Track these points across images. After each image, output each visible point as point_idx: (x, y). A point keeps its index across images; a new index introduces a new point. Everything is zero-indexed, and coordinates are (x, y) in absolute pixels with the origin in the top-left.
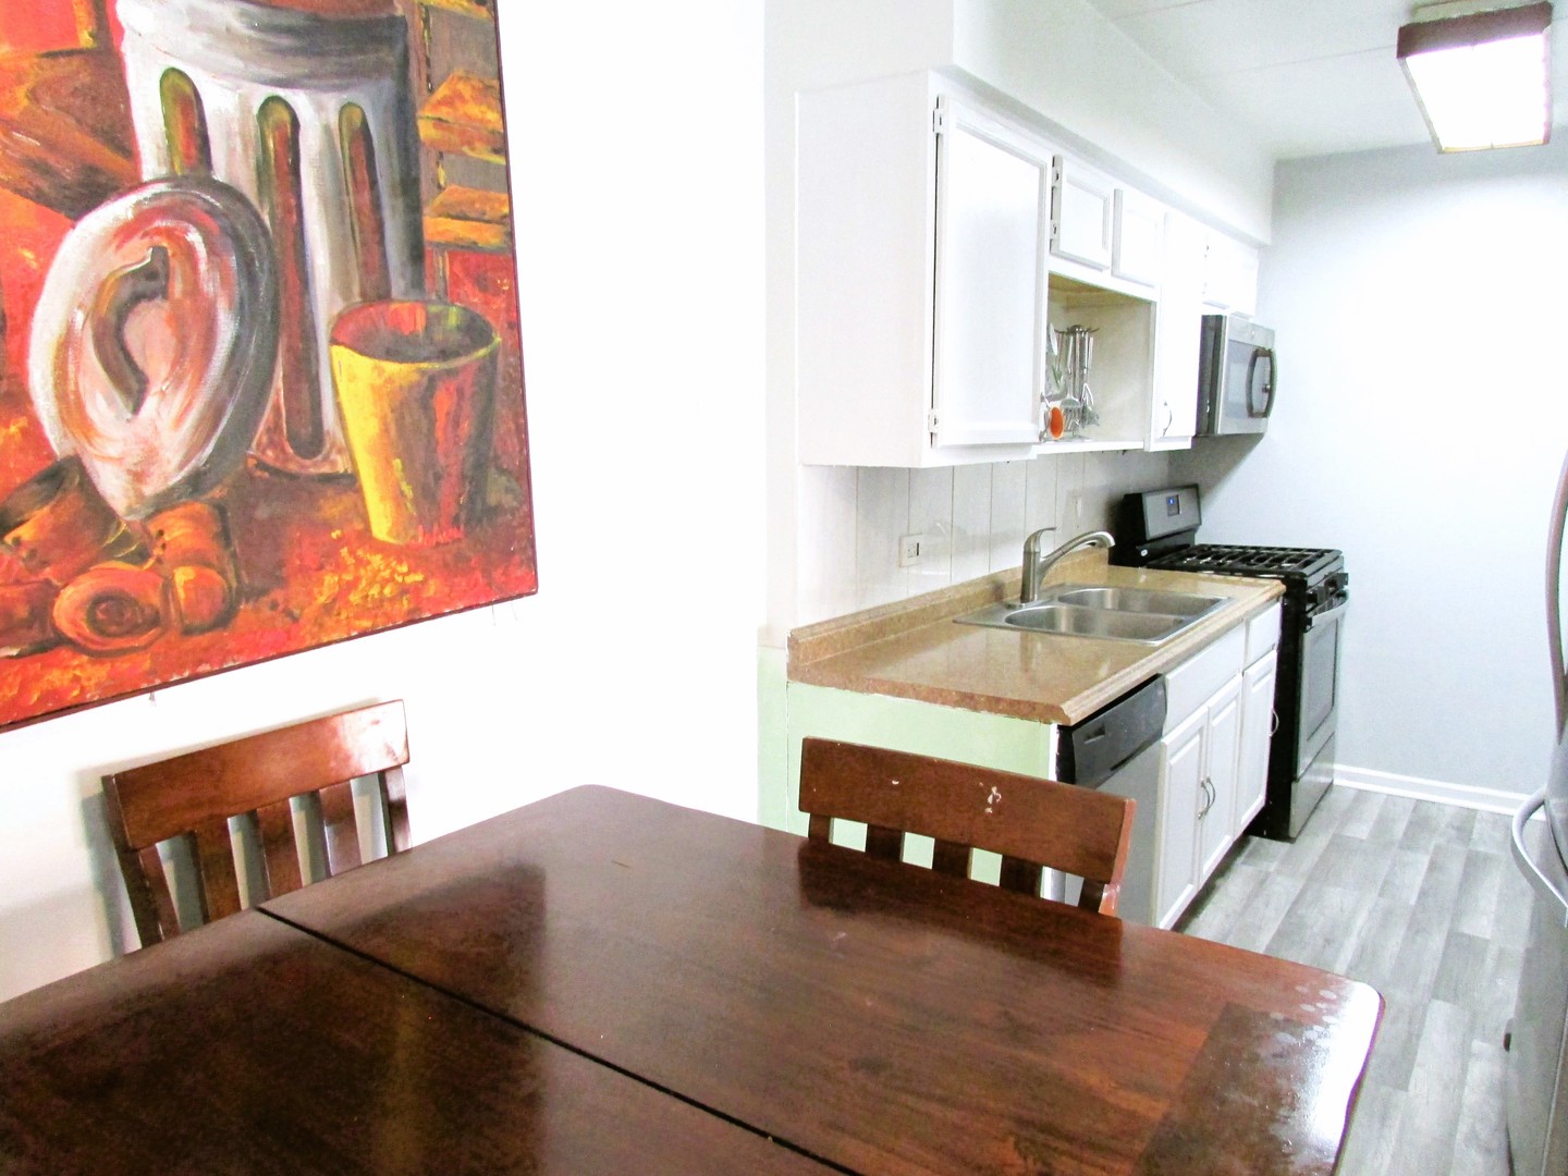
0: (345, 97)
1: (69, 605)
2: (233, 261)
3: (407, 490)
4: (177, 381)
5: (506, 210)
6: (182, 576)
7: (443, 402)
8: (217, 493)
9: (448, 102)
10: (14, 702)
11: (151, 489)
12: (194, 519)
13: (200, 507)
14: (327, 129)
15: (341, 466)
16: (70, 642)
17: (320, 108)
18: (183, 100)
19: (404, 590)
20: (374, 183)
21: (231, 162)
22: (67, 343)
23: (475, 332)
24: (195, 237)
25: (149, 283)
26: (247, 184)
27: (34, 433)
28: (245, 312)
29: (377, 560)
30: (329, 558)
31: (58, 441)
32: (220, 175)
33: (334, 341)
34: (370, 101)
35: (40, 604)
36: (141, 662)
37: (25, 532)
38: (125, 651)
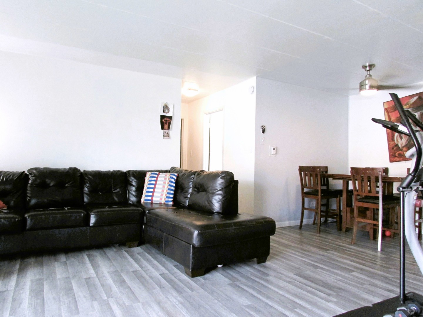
0: (421, 112)
1: (397, 154)
6: (405, 152)
8: (408, 146)
11: (403, 146)
12: (406, 148)
14: (419, 115)
16: (397, 157)
17: (418, 114)
22: (397, 136)
27: (395, 142)
31: (396, 143)
35: (395, 153)
36: (402, 159)
37: (394, 149)
38: (401, 158)
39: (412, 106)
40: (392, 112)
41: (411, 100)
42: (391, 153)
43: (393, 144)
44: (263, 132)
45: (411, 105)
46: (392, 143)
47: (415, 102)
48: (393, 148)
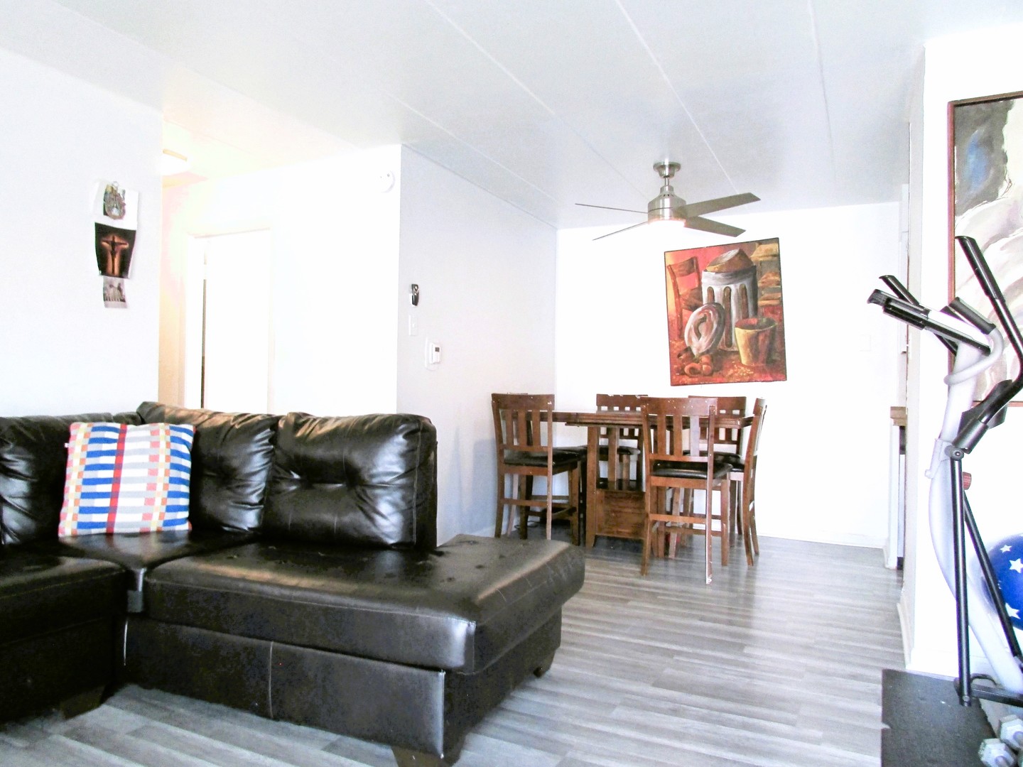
0: (741, 283)
1: (686, 369)
2: (717, 315)
3: (751, 355)
4: (706, 334)
5: (780, 296)
6: (704, 366)
7: (761, 338)
8: (711, 353)
9: (766, 278)
10: (678, 382)
11: (701, 352)
12: (707, 357)
13: (708, 355)
14: (737, 290)
15: (736, 349)
16: (687, 375)
17: (736, 286)
18: (711, 291)
19: (749, 375)
20: (746, 296)
21: (718, 299)
22: (690, 330)
23: (770, 322)
24: (711, 312)
25: (703, 320)
26: (721, 302)
27: (684, 344)
28: (719, 323)
29: (742, 368)
30: (732, 367)
31: (687, 344)
32: (716, 302)
33: (736, 326)
34: (746, 283)
35: (683, 368)
36: (697, 379)
37: (682, 357)
38: (694, 377)
39: (724, 269)
40: (682, 275)
41: (724, 255)
42: (675, 366)
43: (678, 347)
44: (415, 301)
45: (722, 266)
46: (677, 344)
47: (730, 261)
48: (679, 356)
